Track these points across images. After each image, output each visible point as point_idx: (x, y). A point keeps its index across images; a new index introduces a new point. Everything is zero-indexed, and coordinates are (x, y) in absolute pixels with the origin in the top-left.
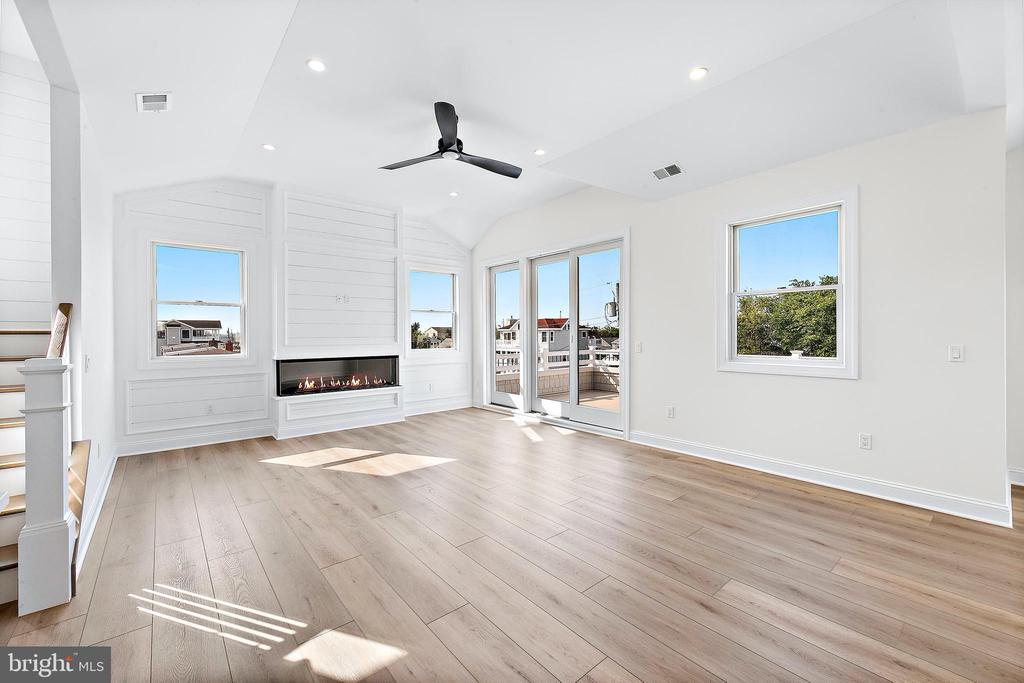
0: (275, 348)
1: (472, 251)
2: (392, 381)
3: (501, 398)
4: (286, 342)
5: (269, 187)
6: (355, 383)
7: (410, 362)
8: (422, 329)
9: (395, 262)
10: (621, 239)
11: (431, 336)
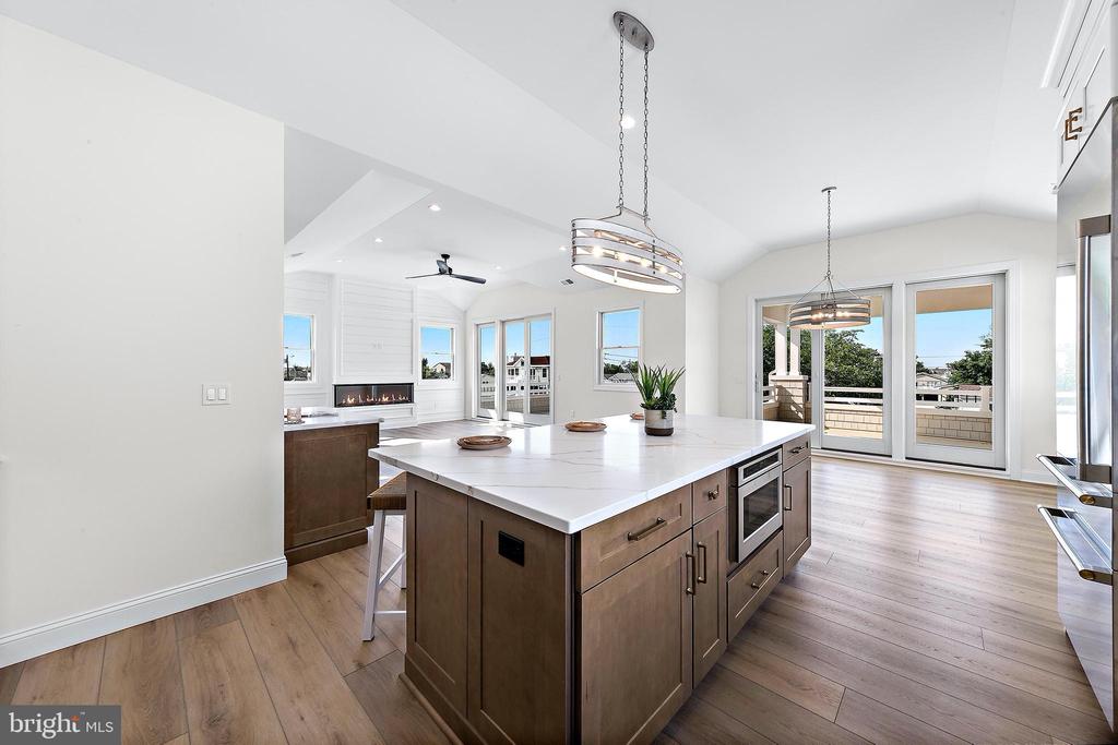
0: (334, 377)
1: (466, 312)
2: (410, 400)
3: (484, 412)
4: (342, 373)
5: (330, 276)
6: (385, 399)
7: (422, 387)
8: (430, 365)
9: (412, 322)
10: (550, 314)
11: (438, 371)
